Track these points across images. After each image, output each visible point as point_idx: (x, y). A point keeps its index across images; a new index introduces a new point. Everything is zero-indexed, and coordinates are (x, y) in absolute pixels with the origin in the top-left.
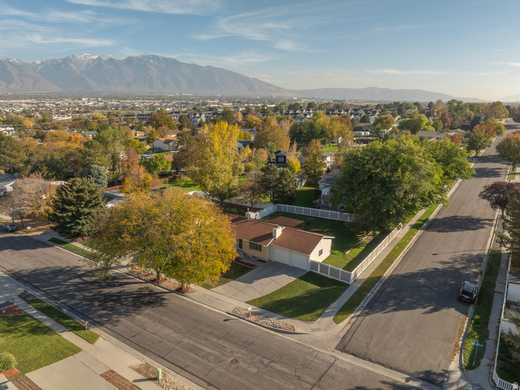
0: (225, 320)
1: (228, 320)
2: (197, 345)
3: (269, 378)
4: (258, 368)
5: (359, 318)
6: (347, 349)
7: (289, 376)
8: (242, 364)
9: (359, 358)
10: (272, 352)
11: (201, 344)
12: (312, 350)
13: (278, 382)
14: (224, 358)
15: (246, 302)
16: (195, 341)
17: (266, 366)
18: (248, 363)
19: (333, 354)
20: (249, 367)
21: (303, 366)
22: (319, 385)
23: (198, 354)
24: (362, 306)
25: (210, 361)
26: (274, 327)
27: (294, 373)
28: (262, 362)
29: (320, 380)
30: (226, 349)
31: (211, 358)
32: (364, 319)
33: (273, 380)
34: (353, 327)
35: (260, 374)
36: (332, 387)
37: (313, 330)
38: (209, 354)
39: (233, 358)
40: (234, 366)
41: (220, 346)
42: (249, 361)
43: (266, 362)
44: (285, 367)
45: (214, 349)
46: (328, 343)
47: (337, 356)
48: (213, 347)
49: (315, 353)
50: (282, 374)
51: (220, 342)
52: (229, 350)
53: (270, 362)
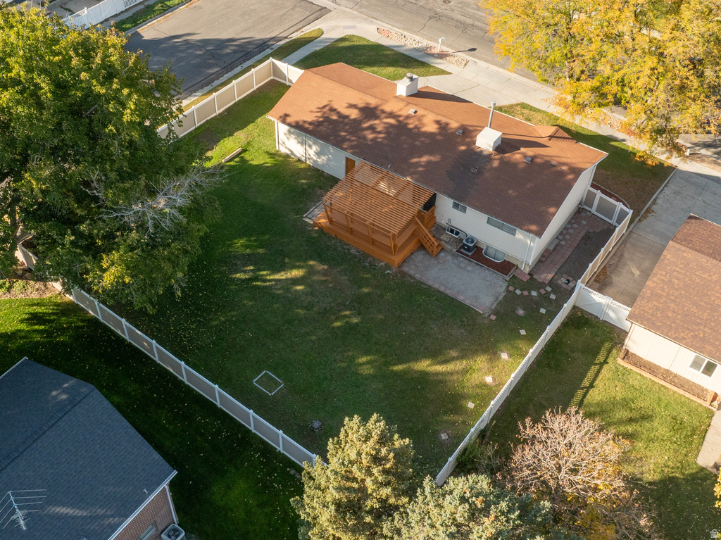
0: (474, 50)
1: (469, 50)
5: (284, 36)
6: (319, 8)
12: (360, 10)
14: (459, 6)
15: (451, 73)
30: (460, 13)
32: (280, 33)
34: (300, 27)
37: (354, 27)
41: (468, 17)
45: (475, 14)
46: (338, 16)
49: (357, 7)
51: (470, 21)
52: (456, 12)
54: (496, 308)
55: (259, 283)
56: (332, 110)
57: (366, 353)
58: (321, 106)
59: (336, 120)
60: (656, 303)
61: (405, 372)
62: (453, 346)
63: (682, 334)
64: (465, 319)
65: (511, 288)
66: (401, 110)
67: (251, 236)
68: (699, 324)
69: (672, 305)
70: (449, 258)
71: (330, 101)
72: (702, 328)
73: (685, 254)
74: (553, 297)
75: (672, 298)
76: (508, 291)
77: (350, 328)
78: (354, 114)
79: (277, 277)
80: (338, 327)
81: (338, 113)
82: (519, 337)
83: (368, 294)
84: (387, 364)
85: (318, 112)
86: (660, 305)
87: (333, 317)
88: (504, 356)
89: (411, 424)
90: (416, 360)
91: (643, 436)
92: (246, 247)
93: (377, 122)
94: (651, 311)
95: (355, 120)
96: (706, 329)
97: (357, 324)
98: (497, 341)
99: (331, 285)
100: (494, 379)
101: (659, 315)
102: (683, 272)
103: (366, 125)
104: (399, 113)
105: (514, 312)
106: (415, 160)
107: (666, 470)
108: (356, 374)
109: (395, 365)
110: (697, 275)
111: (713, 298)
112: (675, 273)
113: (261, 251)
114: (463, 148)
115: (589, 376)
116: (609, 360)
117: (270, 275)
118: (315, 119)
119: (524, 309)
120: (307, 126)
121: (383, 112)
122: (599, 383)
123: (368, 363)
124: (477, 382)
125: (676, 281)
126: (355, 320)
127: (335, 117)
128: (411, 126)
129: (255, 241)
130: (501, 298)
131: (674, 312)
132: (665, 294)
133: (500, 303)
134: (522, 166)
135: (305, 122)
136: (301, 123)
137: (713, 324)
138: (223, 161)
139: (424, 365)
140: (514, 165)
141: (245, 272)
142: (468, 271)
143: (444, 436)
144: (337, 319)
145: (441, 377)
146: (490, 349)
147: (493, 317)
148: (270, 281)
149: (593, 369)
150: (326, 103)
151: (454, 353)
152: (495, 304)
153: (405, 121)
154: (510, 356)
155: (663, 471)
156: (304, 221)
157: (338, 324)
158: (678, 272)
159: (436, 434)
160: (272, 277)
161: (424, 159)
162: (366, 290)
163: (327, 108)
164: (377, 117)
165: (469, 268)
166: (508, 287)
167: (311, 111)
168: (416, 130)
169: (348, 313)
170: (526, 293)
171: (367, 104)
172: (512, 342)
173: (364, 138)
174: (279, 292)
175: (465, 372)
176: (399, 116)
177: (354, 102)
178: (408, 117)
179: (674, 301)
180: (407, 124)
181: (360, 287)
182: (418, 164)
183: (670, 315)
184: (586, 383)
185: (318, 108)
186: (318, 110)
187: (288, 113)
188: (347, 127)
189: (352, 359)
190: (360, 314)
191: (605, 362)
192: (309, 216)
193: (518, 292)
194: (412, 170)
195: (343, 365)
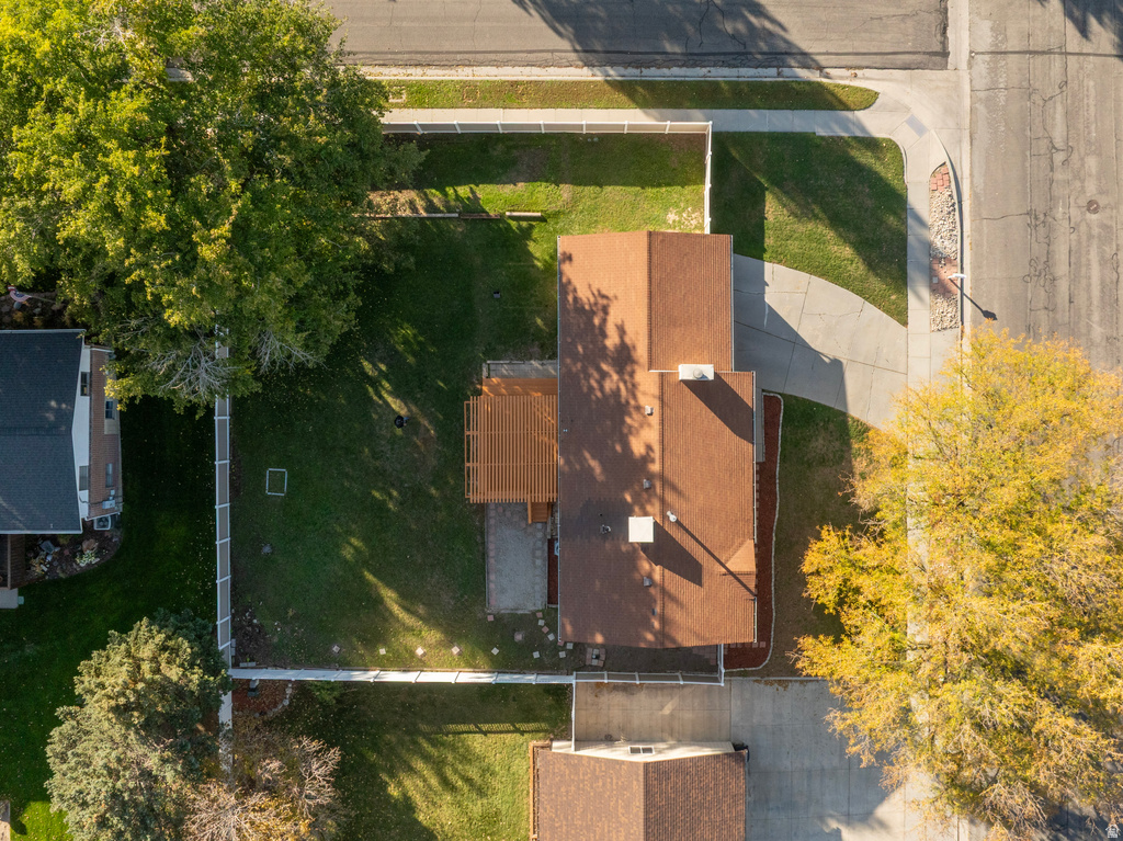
2: (1096, 301)
3: (1093, 127)
4: (1082, 159)
5: (823, 63)
6: (937, 48)
7: (1069, 101)
8: (1091, 188)
9: (947, 19)
10: (1028, 165)
11: (1090, 298)
12: (976, 105)
13: (1092, 109)
14: (1096, 231)
15: (906, 324)
16: (1089, 316)
17: (1070, 149)
18: (1083, 181)
19: (964, 65)
20: (1090, 176)
21: (1030, 95)
22: (1060, 47)
23: (1115, 280)
24: (779, 74)
25: (1118, 245)
26: (954, 210)
27: (1058, 98)
28: (1065, 162)
29: (1049, 52)
30: (1074, 243)
31: (1109, 251)
32: (826, 53)
33: (1092, 119)
35: (1093, 148)
36: (1051, 28)
37: (920, 129)
38: (1103, 262)
39: (1088, 215)
40: (1103, 201)
41: (1073, 260)
42: (1078, 184)
43: (1059, 157)
44: (1054, 119)
45: (1088, 265)
46: (937, 88)
47: (965, 56)
48: (1084, 270)
50: (1069, 115)
52: (1074, 237)
53: (1057, 150)
54: (503, 615)
55: (370, 390)
56: (605, 310)
57: (366, 539)
58: (604, 292)
59: (594, 325)
60: (567, 772)
61: (369, 584)
62: (428, 605)
63: (548, 807)
64: (466, 597)
65: (540, 615)
66: (644, 394)
67: (421, 334)
68: (567, 820)
69: (573, 788)
70: (540, 535)
71: (616, 297)
72: (564, 823)
73: (635, 783)
74: (562, 655)
75: (581, 786)
76: (534, 613)
77: (381, 507)
78: (612, 341)
79: (390, 399)
80: (373, 497)
81: (604, 321)
82: (487, 651)
83: (431, 497)
84: (366, 564)
85: (593, 294)
86: (567, 777)
87: (380, 484)
88: (455, 650)
89: (325, 618)
90: (389, 585)
91: (459, 797)
92: (406, 342)
93: (615, 377)
94: (556, 770)
95: (605, 347)
96: (564, 828)
97: (389, 510)
98: (466, 636)
99: (416, 455)
100: (424, 654)
101: (557, 779)
102: (615, 787)
103: (605, 367)
104: (639, 396)
105: (514, 631)
106: (587, 455)
107: (438, 826)
108: (337, 546)
109: (369, 571)
110: (617, 801)
111: (600, 824)
112: (609, 780)
113: (411, 359)
114: (628, 498)
115: (495, 727)
116: (526, 735)
117: (387, 391)
118: (585, 300)
119: (524, 638)
120: (570, 298)
121: (632, 374)
122: (492, 738)
123: (355, 548)
124: (409, 644)
125: (600, 784)
126: (391, 506)
127: (597, 321)
128: (628, 420)
129: (419, 343)
130: (520, 612)
131: (567, 792)
132: (581, 777)
133: (513, 616)
134: (637, 576)
135: (575, 290)
136: (571, 288)
137: (573, 832)
138: (508, 214)
139: (389, 596)
140: (635, 567)
141: (374, 365)
142: (534, 563)
143: (336, 649)
144: (382, 490)
145: (387, 614)
146: (453, 634)
147: (491, 618)
148: (381, 397)
149: (507, 726)
150: (610, 294)
151: (421, 610)
152: (508, 612)
153: (632, 410)
154: (460, 654)
155: (435, 825)
156: (481, 368)
157: (377, 494)
158: (611, 783)
159: (333, 641)
160: (385, 395)
161: (594, 464)
162: (433, 491)
163: (605, 302)
164: (620, 372)
165: (539, 562)
166: (539, 611)
167: (590, 286)
168: (625, 431)
169: (395, 493)
170: (546, 630)
171: (634, 347)
172: (476, 649)
173: (588, 376)
174: (374, 416)
175: (410, 629)
176: (635, 397)
177: (628, 328)
178: (639, 408)
179: (579, 789)
180: (630, 415)
181: (433, 483)
182: (582, 460)
183: (563, 789)
184: (485, 727)
185: (599, 291)
186: (596, 293)
187: (574, 258)
188: (591, 346)
189: (350, 533)
190: (401, 504)
191: (522, 733)
192: (492, 367)
193: (541, 623)
194: (572, 458)
195: (338, 529)
